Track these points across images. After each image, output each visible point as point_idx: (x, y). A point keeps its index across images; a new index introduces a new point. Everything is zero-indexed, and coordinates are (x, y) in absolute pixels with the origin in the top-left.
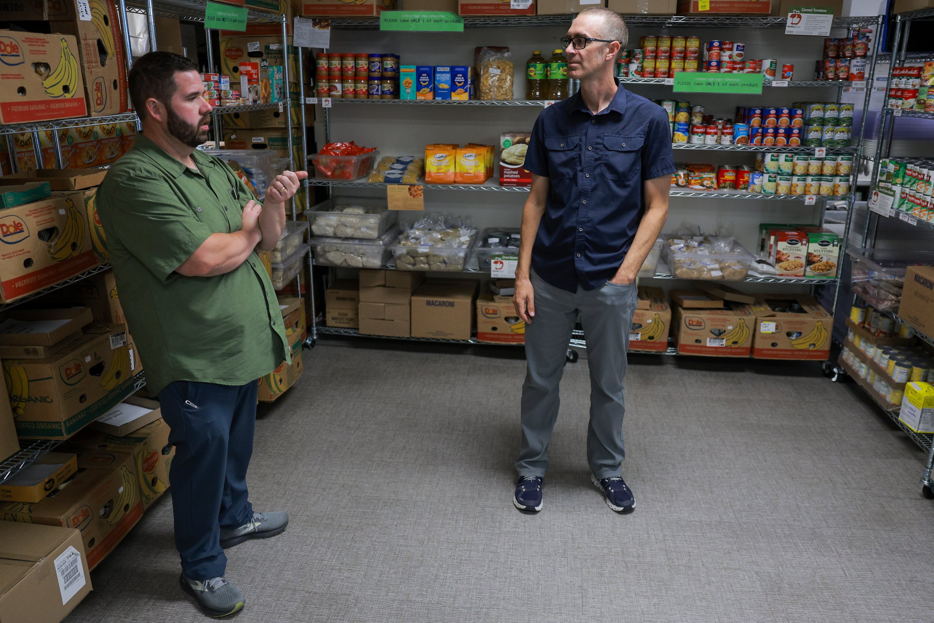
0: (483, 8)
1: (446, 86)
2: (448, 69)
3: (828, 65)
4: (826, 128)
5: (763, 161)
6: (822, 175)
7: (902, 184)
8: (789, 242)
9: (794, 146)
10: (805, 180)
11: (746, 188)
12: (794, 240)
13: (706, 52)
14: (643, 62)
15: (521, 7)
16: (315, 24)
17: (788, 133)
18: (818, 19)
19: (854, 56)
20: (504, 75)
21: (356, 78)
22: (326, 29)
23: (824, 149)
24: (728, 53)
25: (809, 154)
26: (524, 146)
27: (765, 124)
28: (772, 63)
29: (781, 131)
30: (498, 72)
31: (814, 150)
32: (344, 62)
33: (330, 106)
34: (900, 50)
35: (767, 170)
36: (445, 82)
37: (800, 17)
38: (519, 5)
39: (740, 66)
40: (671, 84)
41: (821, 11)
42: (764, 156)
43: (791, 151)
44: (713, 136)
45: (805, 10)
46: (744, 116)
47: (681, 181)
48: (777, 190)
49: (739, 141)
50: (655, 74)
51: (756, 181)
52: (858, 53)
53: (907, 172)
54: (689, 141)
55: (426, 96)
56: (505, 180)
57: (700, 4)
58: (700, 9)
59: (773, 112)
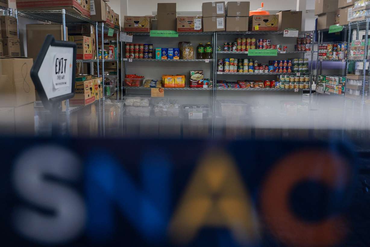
0: (185, 29)
1: (172, 55)
2: (172, 49)
3: (299, 46)
4: (299, 66)
5: (279, 78)
6: (299, 82)
7: (325, 83)
9: (289, 72)
10: (294, 84)
11: (274, 87)
13: (258, 43)
14: (237, 46)
15: (198, 29)
16: (127, 34)
17: (287, 68)
18: (294, 32)
19: (307, 43)
20: (191, 51)
21: (139, 52)
22: (131, 36)
23: (299, 73)
24: (265, 43)
25: (295, 75)
26: (198, 75)
27: (279, 65)
28: (280, 46)
29: (285, 68)
30: (189, 50)
32: (135, 47)
33: (132, 61)
34: (320, 41)
35: (281, 81)
37: (288, 31)
39: (270, 47)
40: (247, 53)
41: (294, 29)
42: (279, 77)
43: (288, 74)
44: (262, 70)
45: (289, 29)
46: (272, 63)
47: (252, 86)
48: (285, 87)
49: (271, 71)
50: (241, 50)
51: (277, 84)
52: (308, 42)
53: (326, 78)
54: (254, 72)
55: (165, 58)
56: (192, 86)
57: (256, 28)
58: (256, 29)
59: (281, 61)
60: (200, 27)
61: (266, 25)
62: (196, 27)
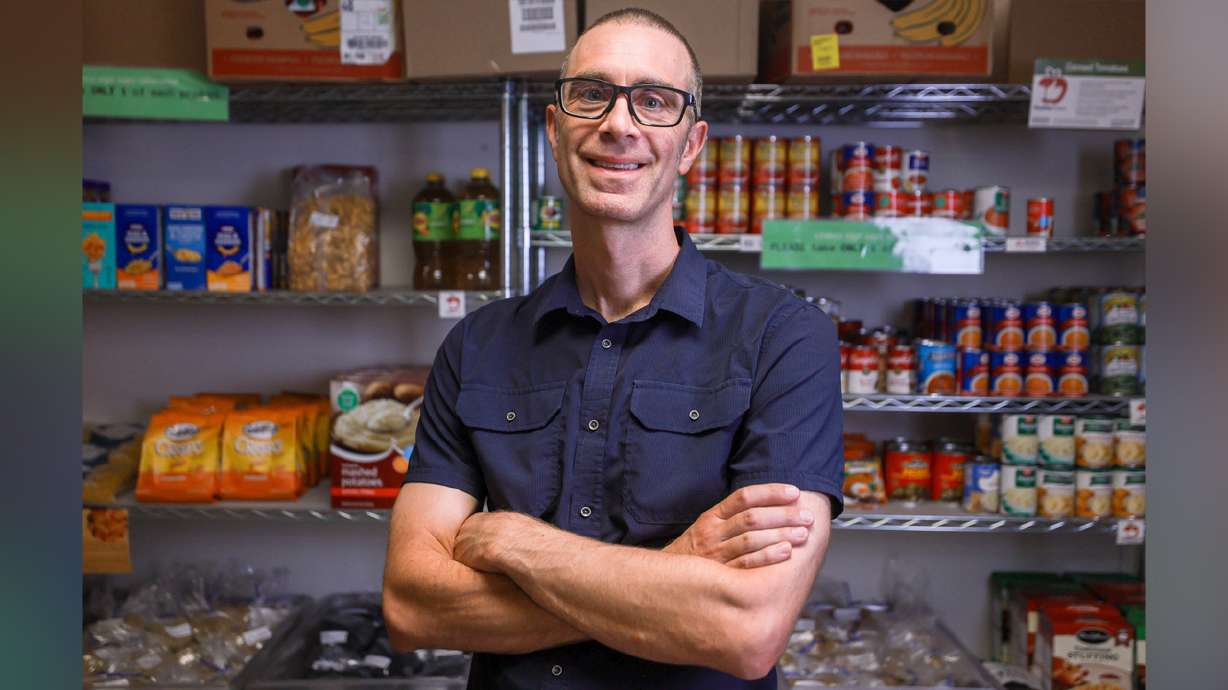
0: (272, 60)
1: (194, 256)
2: (197, 214)
5: (998, 435)
8: (1083, 636)
9: (1074, 396)
10: (1108, 481)
11: (961, 502)
12: (1096, 632)
13: (836, 175)
15: (368, 60)
17: (1056, 363)
18: (1109, 88)
20: (346, 229)
24: (891, 174)
25: (1113, 415)
26: (388, 407)
27: (994, 342)
28: (999, 196)
29: (1038, 359)
30: (333, 221)
31: (1127, 406)
35: (1009, 457)
36: (192, 246)
37: (1062, 84)
38: (361, 56)
39: (924, 204)
40: (756, 248)
41: (1113, 68)
42: (999, 423)
43: (1064, 411)
44: (866, 373)
45: (1075, 68)
46: (939, 322)
48: (1040, 507)
49: (934, 387)
50: (716, 224)
51: (983, 482)
55: (143, 278)
56: (345, 492)
57: (817, 53)
58: (817, 66)
59: (1012, 313)
60: (380, 43)
61: (896, 34)
62: (352, 43)
